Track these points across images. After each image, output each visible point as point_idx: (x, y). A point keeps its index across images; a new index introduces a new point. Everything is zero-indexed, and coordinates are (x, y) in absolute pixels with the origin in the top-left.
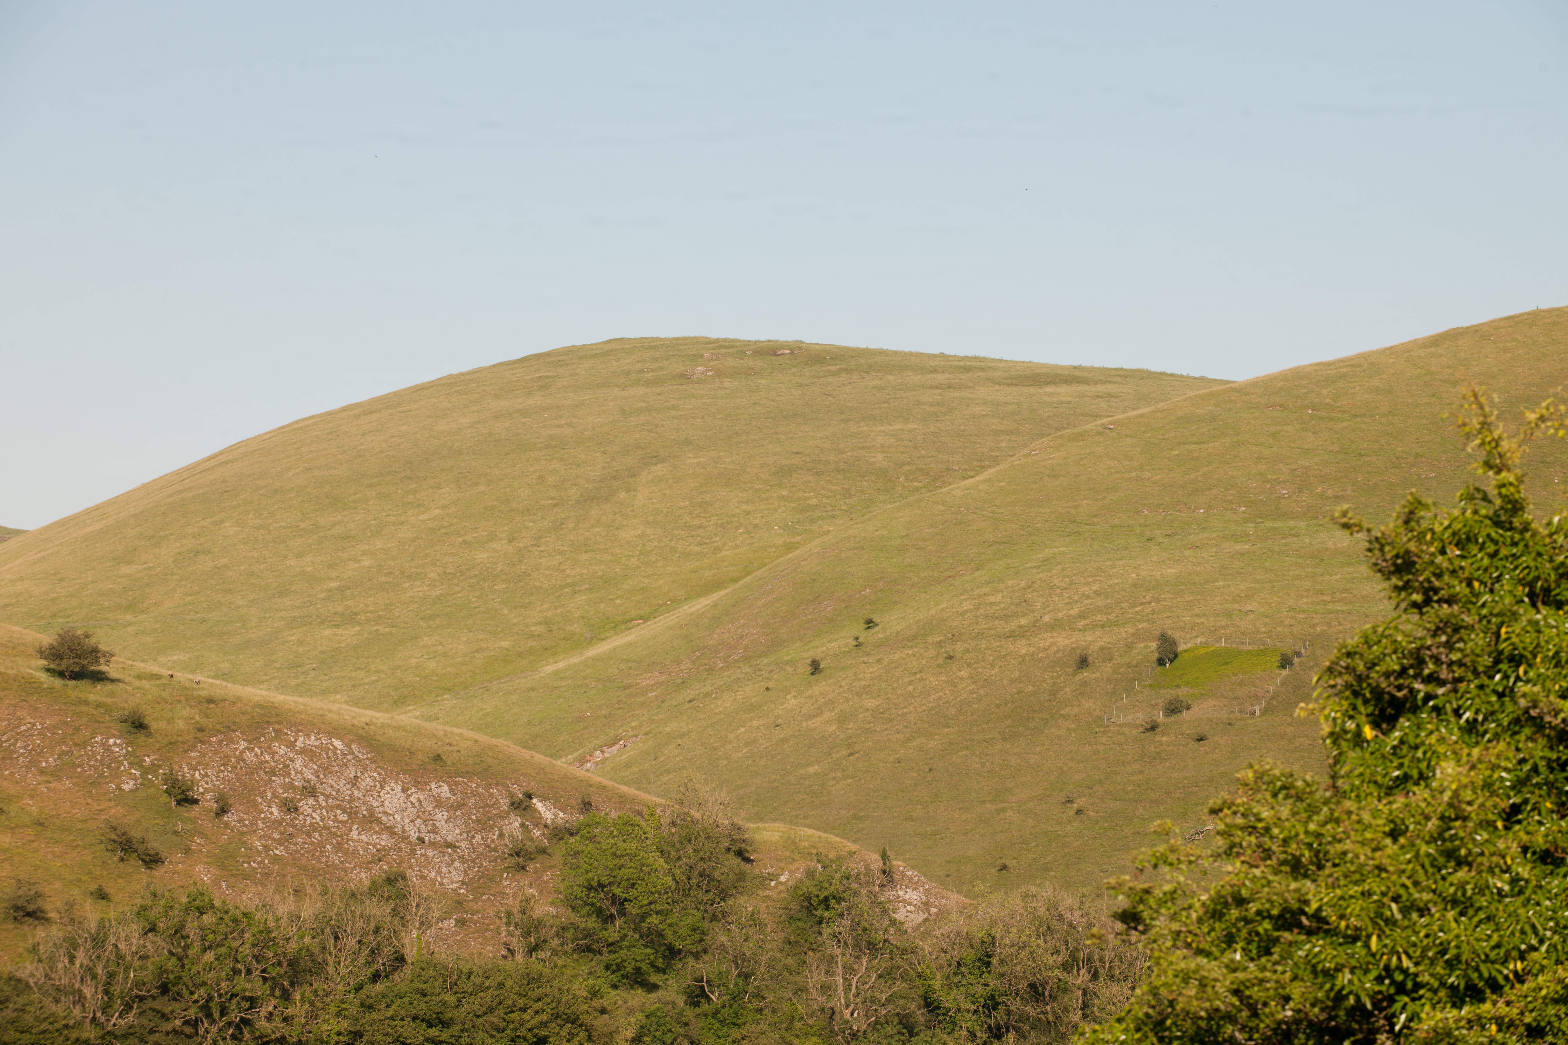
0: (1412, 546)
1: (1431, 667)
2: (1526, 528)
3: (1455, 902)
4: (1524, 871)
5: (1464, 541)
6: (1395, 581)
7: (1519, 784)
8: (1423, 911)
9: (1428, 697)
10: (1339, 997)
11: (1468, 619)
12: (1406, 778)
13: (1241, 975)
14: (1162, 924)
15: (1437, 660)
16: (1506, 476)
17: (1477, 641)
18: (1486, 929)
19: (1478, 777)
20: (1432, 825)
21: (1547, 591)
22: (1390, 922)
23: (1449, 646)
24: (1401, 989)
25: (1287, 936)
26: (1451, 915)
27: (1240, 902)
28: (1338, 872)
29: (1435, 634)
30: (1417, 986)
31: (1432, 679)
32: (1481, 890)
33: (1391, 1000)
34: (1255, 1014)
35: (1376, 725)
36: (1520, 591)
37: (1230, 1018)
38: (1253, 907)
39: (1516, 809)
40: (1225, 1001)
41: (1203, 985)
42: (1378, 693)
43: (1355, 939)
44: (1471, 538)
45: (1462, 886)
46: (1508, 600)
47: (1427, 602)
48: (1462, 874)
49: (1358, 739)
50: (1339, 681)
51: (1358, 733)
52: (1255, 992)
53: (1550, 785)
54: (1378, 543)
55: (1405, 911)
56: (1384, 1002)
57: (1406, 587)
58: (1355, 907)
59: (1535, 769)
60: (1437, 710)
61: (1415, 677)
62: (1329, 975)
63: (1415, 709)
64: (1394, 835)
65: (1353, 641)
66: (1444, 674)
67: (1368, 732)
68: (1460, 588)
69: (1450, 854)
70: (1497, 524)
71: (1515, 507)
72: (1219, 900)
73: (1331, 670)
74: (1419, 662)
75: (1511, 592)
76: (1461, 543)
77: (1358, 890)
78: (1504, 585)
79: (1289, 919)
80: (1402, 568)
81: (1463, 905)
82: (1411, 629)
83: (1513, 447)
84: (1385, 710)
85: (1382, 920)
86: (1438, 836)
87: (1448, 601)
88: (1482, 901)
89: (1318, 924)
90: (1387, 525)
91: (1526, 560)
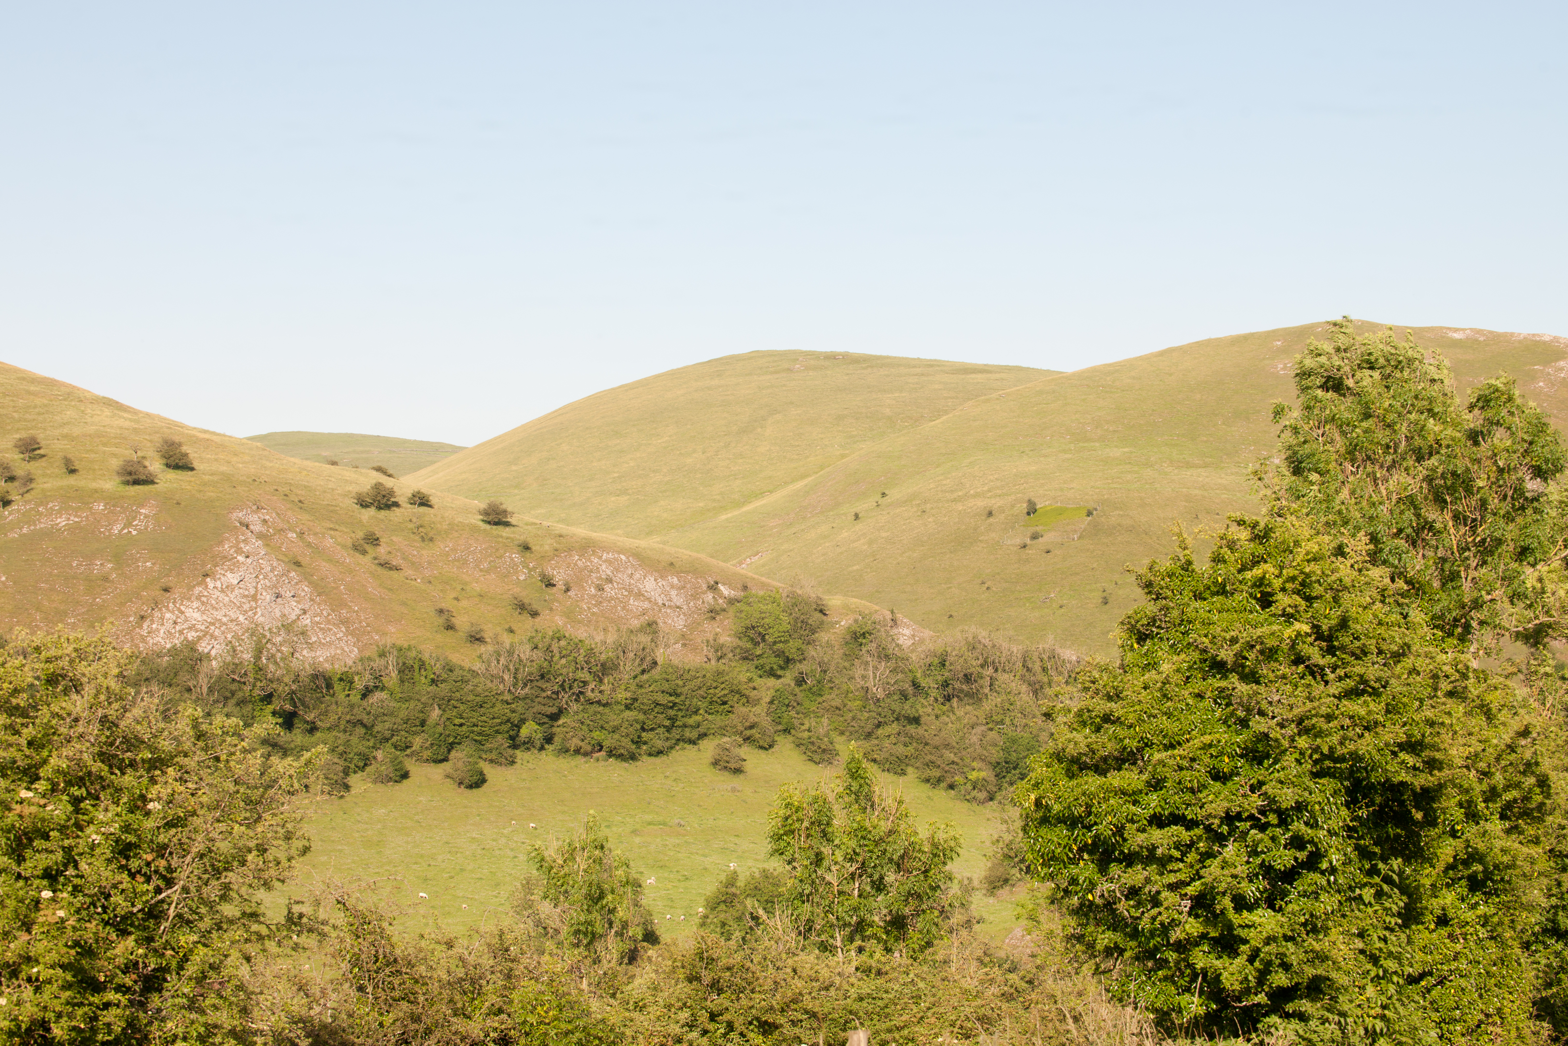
0: (1152, 578)
1: (1158, 623)
2: (1193, 571)
3: (1166, 714)
4: (1190, 701)
5: (1171, 575)
6: (1146, 590)
7: (1190, 668)
8: (1155, 717)
9: (1158, 634)
10: (1125, 748)
11: (1172, 605)
12: (1149, 664)
13: (1089, 740)
14: (1060, 719)
15: (1161, 620)
16: (1187, 552)
17: (1175, 613)
18: (1177, 723)
19: (1174, 667)
20: (1159, 685)
21: (1200, 594)
22: (1143, 721)
23: (1165, 615)
24: (1146, 745)
25: (1106, 726)
26: (1165, 718)
27: (1089, 711)
28: (1125, 703)
29: (1160, 610)
30: (1152, 744)
31: (1159, 627)
32: (1175, 709)
33: (1143, 748)
34: (1094, 753)
35: (1138, 643)
36: (1191, 594)
37: (1085, 754)
38: (1094, 714)
39: (1188, 678)
40: (1083, 749)
41: (1076, 744)
42: (1139, 631)
43: (1131, 727)
44: (1173, 574)
45: (1168, 708)
46: (1187, 599)
47: (1157, 598)
48: (1169, 704)
49: (1132, 648)
50: (1125, 627)
51: (1132, 646)
52: (1094, 746)
53: (1201, 669)
54: (1139, 577)
55: (1149, 717)
56: (1140, 750)
57: (1150, 592)
58: (1131, 716)
59: (1195, 663)
60: (1161, 639)
61: (1154, 625)
62: (1121, 740)
63: (1152, 638)
64: (1145, 688)
65: (1130, 612)
66: (1163, 625)
67: (1136, 646)
68: (1169, 593)
69: (1165, 696)
70: (1183, 569)
71: (1189, 563)
72: (1081, 710)
73: (1122, 623)
74: (1155, 621)
75: (1187, 594)
76: (1169, 576)
77: (1132, 709)
78: (1186, 592)
79: (1107, 718)
80: (1149, 585)
81: (1169, 715)
82: (1152, 608)
83: (1189, 541)
84: (1142, 638)
85: (1140, 720)
86: (1161, 689)
87: (1165, 598)
88: (1175, 713)
89: (1117, 721)
90: (1143, 570)
91: (1193, 583)
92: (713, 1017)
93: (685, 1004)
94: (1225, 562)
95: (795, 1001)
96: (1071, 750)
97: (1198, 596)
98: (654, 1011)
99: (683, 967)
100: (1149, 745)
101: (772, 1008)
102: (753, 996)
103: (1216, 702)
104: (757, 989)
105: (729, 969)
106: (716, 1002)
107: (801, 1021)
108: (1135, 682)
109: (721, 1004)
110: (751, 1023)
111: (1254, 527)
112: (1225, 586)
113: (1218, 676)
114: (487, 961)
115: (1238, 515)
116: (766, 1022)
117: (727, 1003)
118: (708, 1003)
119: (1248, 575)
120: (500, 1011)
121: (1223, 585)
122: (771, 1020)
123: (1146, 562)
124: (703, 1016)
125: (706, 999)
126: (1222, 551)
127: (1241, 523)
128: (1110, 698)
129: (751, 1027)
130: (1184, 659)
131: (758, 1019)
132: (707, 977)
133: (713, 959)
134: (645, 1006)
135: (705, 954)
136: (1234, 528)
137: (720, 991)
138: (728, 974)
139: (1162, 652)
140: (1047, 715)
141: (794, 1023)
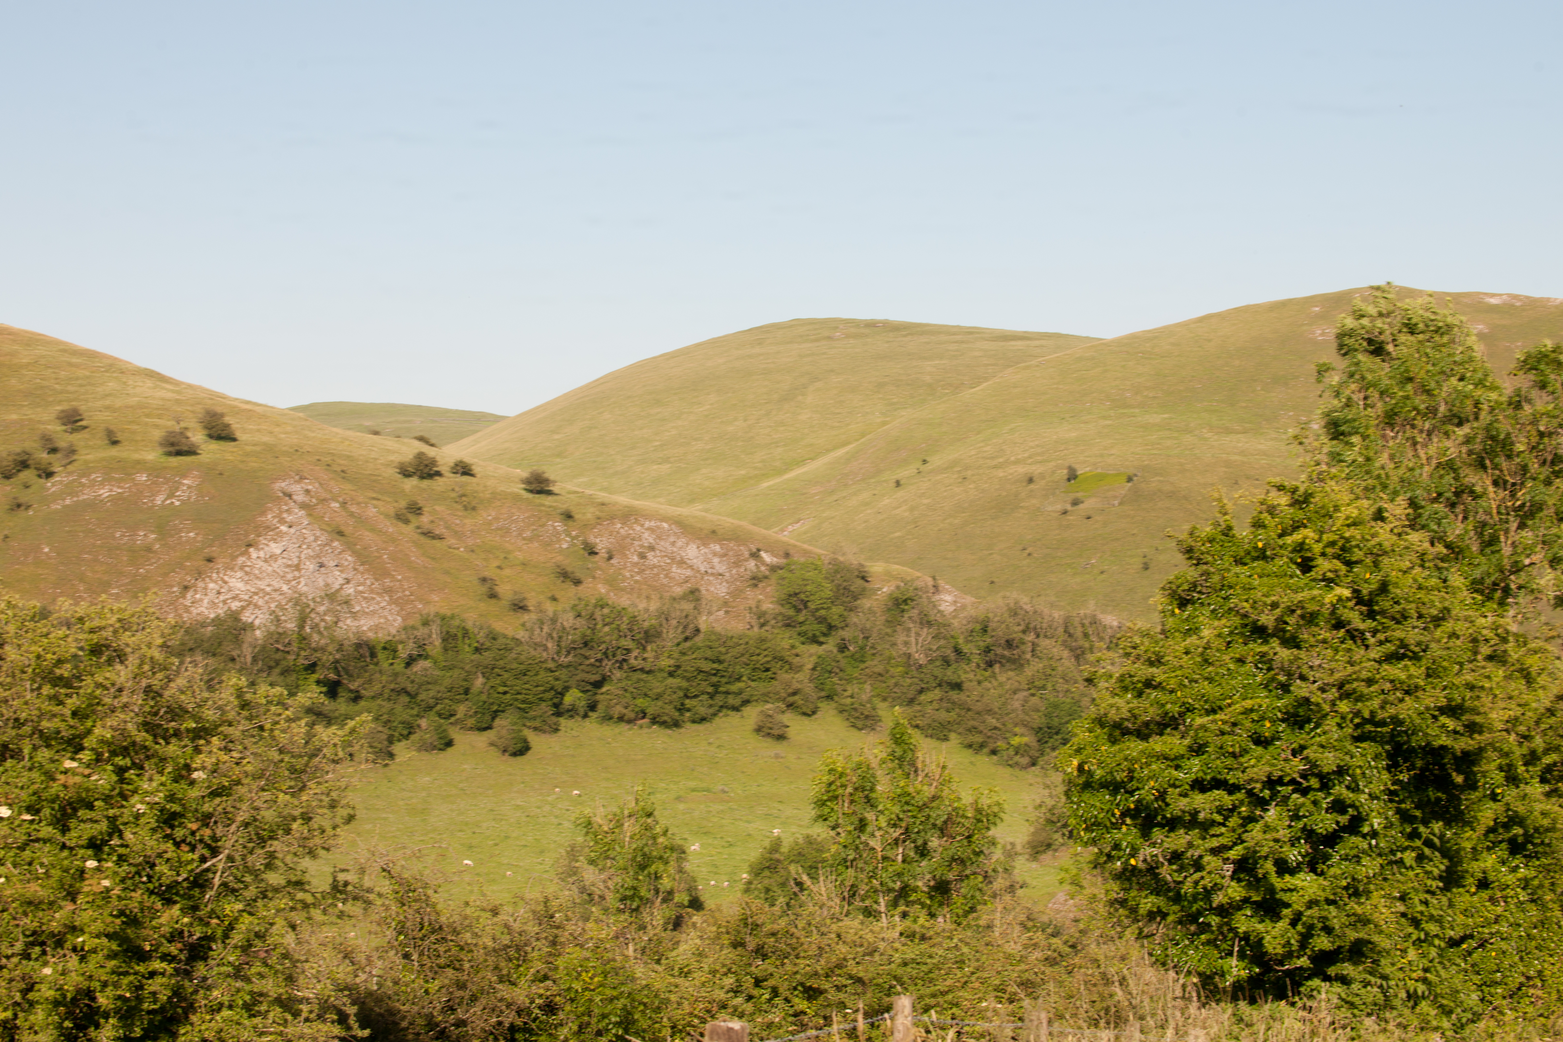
0: (1193, 544)
1: (1199, 589)
2: (1233, 536)
3: (1207, 679)
4: (1232, 666)
5: (1211, 540)
6: (1187, 556)
7: (1231, 633)
8: (1196, 682)
9: (1199, 599)
10: (1167, 713)
11: (1212, 570)
12: (1190, 629)
13: (1131, 705)
14: (1103, 684)
15: (1202, 586)
16: (1227, 517)
17: (1216, 578)
18: (1219, 688)
19: (1216, 632)
20: (1200, 650)
21: (1241, 559)
22: (1185, 686)
24: (1188, 710)
25: (1148, 691)
26: (1206, 683)
27: (1131, 676)
28: (1166, 668)
29: (1202, 575)
30: (1194, 709)
31: (1200, 592)
32: (1217, 674)
33: (1184, 713)
34: (1136, 718)
35: (1179, 608)
36: (1232, 559)
37: (1127, 720)
38: (1136, 679)
39: (1229, 643)
40: (1125, 714)
41: (1118, 709)
42: (1180, 597)
43: (1172, 692)
44: (1214, 539)
45: (1210, 673)
46: (1227, 564)
47: (1198, 564)
48: (1210, 669)
49: (1173, 614)
50: (1167, 593)
51: (1173, 611)
52: (1136, 711)
53: (1242, 634)
54: (1180, 542)
55: (1190, 682)
56: (1182, 715)
57: (1190, 558)
58: (1172, 681)
59: (1236, 628)
60: (1202, 604)
61: (1195, 590)
62: (1163, 705)
63: (1193, 603)
64: (1186, 653)
65: (1171, 578)
66: (1204, 590)
67: (1177, 611)
68: (1210, 559)
69: (1206, 661)
70: (1223, 534)
71: (1230, 528)
72: (1122, 676)
73: (1163, 589)
74: (1195, 586)
75: (1228, 560)
76: (1210, 542)
77: (1173, 674)
78: (1226, 558)
79: (1149, 684)
80: (1189, 551)
81: (1210, 680)
82: (1193, 574)
83: (1230, 506)
84: (1183, 603)
85: (1182, 685)
86: (1202, 654)
87: (1206, 563)
88: (1217, 678)
89: (1158, 686)
90: (1184, 536)
91: (1234, 548)
92: (758, 983)
93: (729, 970)
94: (1264, 527)
95: (839, 966)
96: (1113, 716)
97: (1239, 561)
98: (700, 977)
99: (728, 933)
100: (1190, 710)
101: (816, 974)
102: (798, 961)
103: (1257, 668)
104: (802, 954)
105: (773, 934)
106: (760, 967)
107: (846, 986)
108: (1177, 647)
109: (766, 970)
110: (795, 989)
111: (1293, 493)
112: (1265, 551)
113: (1259, 641)
114: (532, 928)
115: (1277, 480)
116: (810, 988)
117: (772, 969)
118: (753, 969)
119: (1289, 540)
120: (546, 978)
121: (1263, 550)
122: (815, 986)
123: (1187, 527)
124: (748, 982)
125: (750, 965)
126: (1263, 516)
127: (1280, 488)
128: (1151, 664)
129: (796, 993)
130: (1225, 624)
131: (802, 984)
132: (751, 943)
133: (757, 925)
134: (689, 972)
135: (750, 920)
136: (1274, 493)
137: (765, 957)
138: (772, 939)
139: (1203, 617)
140: (1089, 681)
141: (839, 988)
